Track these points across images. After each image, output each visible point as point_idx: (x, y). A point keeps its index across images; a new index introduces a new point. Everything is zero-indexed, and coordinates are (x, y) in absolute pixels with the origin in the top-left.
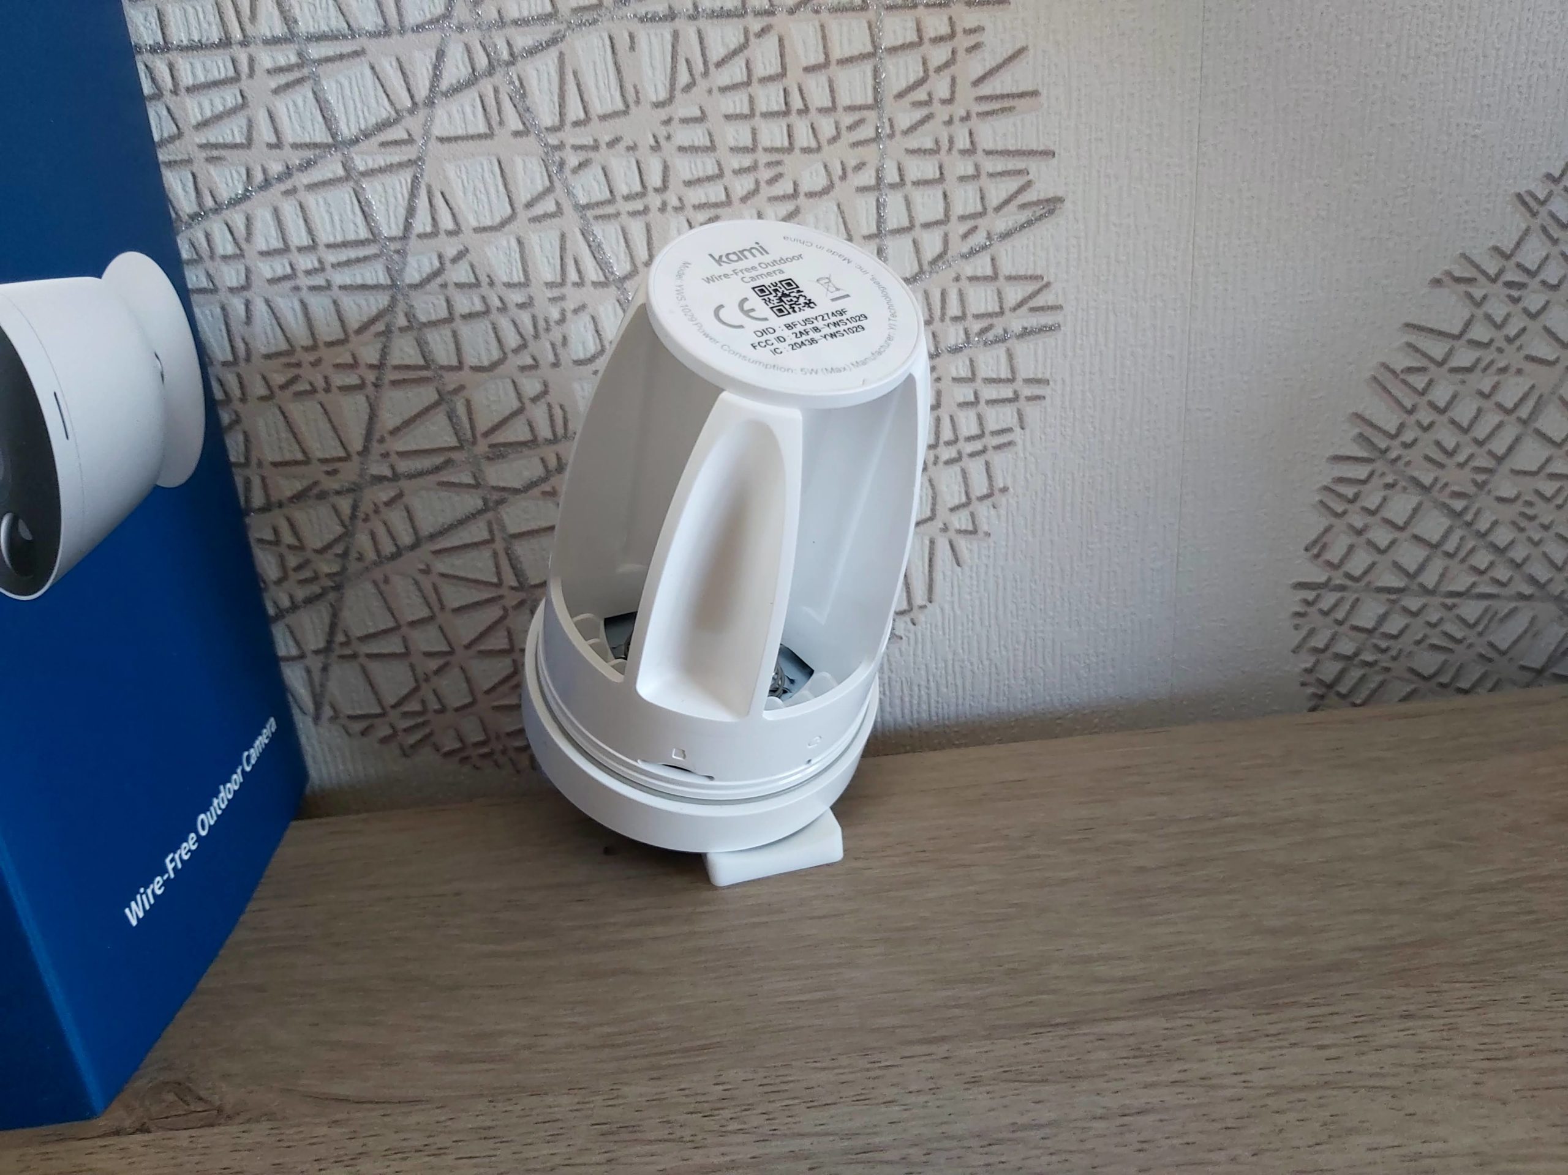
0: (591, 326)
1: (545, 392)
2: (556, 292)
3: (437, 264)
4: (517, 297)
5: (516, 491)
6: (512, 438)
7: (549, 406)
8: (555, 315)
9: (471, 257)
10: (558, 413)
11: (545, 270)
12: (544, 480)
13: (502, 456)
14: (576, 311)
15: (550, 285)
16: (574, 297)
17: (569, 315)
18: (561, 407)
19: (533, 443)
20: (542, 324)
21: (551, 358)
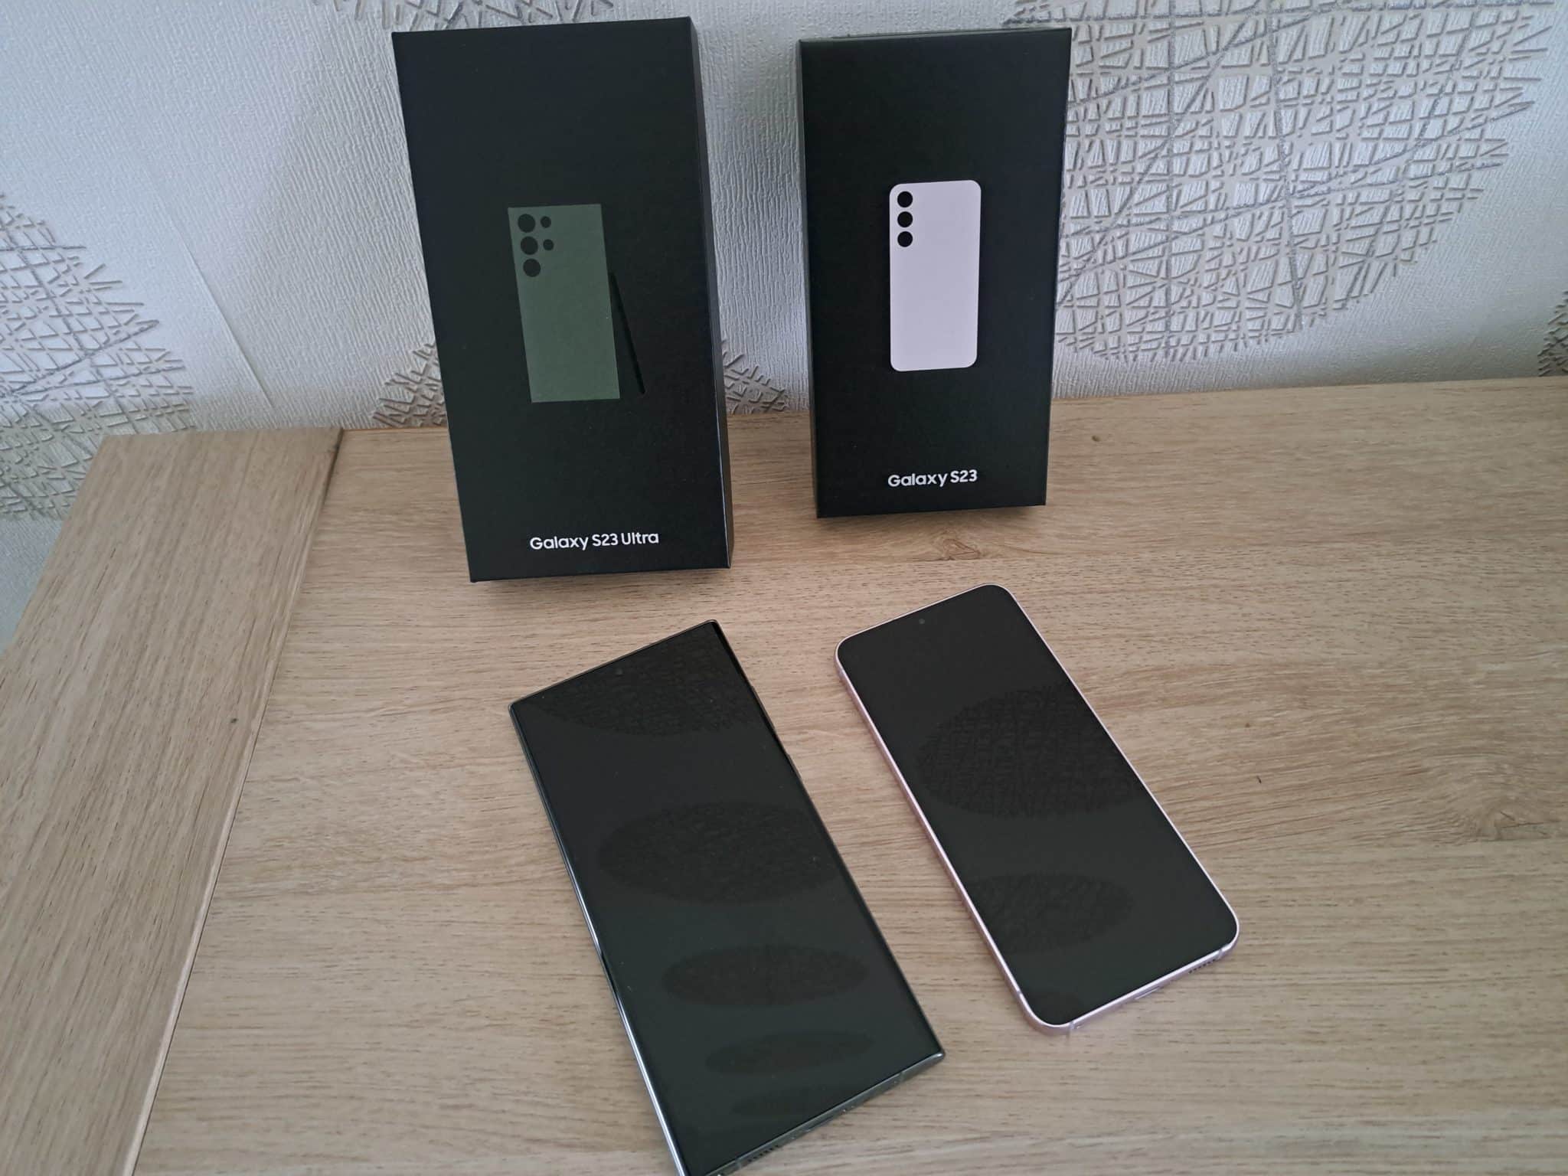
0: (1258, 157)
1: (1221, 188)
2: (1248, 141)
3: (1194, 125)
4: (1227, 143)
5: (1185, 234)
6: (1194, 209)
7: (1220, 194)
8: (1243, 151)
9: (1214, 124)
10: (1222, 198)
11: (1247, 131)
12: (1201, 229)
13: (1186, 217)
14: (1254, 150)
15: (1246, 138)
16: (1256, 143)
17: (1250, 152)
18: (1226, 196)
19: (1204, 211)
20: (1234, 155)
21: (1231, 172)
